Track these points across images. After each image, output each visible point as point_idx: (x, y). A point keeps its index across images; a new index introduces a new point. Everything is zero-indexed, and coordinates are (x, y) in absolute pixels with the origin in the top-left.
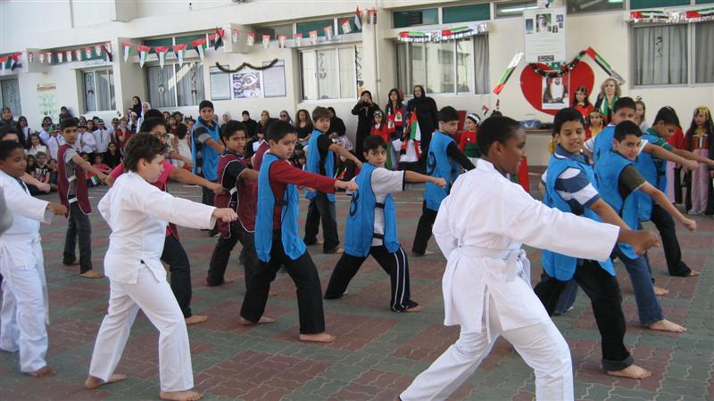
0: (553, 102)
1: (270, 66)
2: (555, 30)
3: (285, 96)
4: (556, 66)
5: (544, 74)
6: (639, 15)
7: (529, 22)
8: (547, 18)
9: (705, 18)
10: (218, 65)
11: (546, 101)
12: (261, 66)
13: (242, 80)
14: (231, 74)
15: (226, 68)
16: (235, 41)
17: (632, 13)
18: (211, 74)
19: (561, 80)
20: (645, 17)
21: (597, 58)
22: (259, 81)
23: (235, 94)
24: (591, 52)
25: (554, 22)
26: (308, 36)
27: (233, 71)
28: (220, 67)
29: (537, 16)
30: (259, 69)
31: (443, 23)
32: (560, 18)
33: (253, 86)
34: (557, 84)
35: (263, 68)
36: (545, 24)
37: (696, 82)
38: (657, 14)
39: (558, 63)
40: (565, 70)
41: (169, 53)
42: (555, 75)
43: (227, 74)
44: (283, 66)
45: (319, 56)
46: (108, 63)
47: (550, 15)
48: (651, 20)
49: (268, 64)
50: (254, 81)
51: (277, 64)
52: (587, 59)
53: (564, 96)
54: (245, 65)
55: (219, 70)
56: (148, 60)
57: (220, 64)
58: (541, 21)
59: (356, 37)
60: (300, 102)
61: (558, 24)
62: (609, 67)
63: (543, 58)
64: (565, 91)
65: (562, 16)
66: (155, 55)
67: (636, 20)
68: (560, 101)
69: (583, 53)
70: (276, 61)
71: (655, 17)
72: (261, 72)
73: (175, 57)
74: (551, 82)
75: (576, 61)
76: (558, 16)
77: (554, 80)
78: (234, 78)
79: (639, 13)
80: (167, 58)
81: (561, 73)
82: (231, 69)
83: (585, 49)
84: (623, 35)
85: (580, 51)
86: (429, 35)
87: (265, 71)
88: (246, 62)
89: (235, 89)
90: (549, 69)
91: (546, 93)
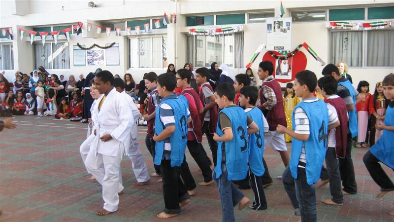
0: (282, 75)
1: (110, 47)
2: (285, 31)
3: (119, 65)
4: (284, 53)
5: (277, 58)
6: (335, 24)
7: (269, 26)
8: (280, 23)
9: (374, 28)
10: (78, 45)
11: (277, 74)
12: (105, 46)
13: (93, 54)
14: (86, 51)
15: (83, 47)
16: (89, 30)
17: (331, 23)
18: (74, 50)
19: (287, 61)
20: (339, 26)
21: (309, 49)
22: (103, 55)
23: (88, 63)
24: (306, 46)
25: (284, 26)
26: (134, 30)
27: (87, 49)
28: (80, 46)
29: (275, 22)
30: (104, 48)
31: (217, 24)
32: (288, 24)
33: (99, 58)
34: (285, 64)
35: (106, 48)
36: (279, 27)
37: (367, 66)
38: (346, 24)
39: (286, 51)
40: (290, 55)
41: (48, 36)
42: (283, 58)
43: (84, 51)
44: (118, 47)
45: (140, 42)
46: (10, 40)
47: (282, 22)
48: (342, 28)
49: (109, 45)
50: (100, 55)
51: (115, 45)
52: (303, 50)
53: (288, 71)
54: (95, 45)
55: (79, 48)
56: (35, 40)
57: (80, 44)
58: (276, 26)
59: (163, 31)
60: (128, 69)
61: (287, 28)
62: (316, 55)
63: (277, 48)
64: (289, 68)
65: (289, 23)
66: (40, 37)
67: (333, 27)
68: (286, 74)
69: (300, 46)
70: (114, 44)
71: (344, 26)
72: (104, 50)
73: (52, 39)
74: (281, 62)
75: (296, 51)
76: (287, 23)
77: (283, 61)
78: (88, 53)
79: (335, 23)
80: (47, 39)
81: (287, 58)
82: (86, 47)
83: (302, 43)
84: (325, 36)
85: (299, 44)
86: (208, 31)
87: (107, 49)
88: (96, 44)
89: (88, 60)
90: (280, 54)
91: (278, 69)
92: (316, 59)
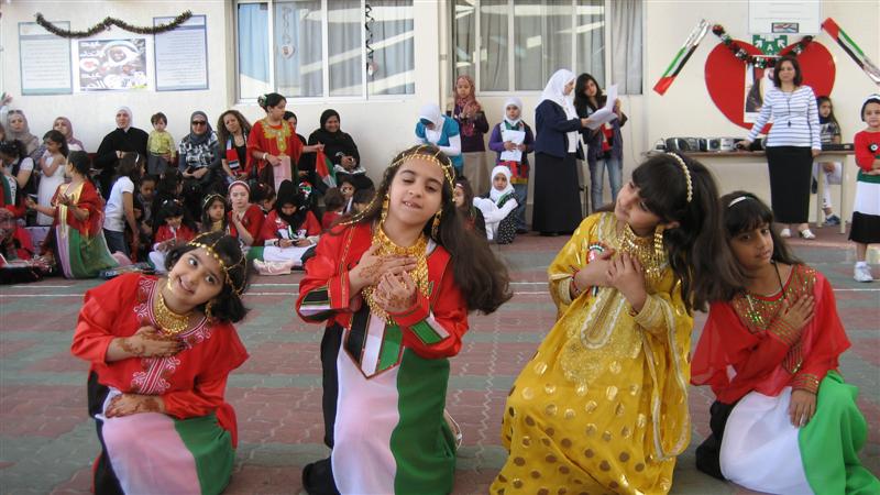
1: (172, 27)
3: (208, 88)
4: (770, 47)
10: (40, 20)
11: (751, 109)
12: (151, 26)
13: (101, 54)
14: (75, 42)
15: (65, 28)
18: (21, 38)
21: (841, 36)
22: (143, 56)
23: (83, 83)
24: (832, 28)
27: (80, 35)
28: (48, 26)
30: (147, 31)
33: (128, 66)
35: (155, 31)
39: (774, 43)
43: (64, 41)
44: (204, 27)
49: (167, 23)
50: (132, 57)
51: (188, 23)
54: (109, 22)
55: (43, 31)
57: (47, 18)
60: (235, 101)
62: (862, 54)
63: (779, 27)
70: (187, 16)
72: (149, 38)
74: (762, 75)
77: (767, 71)
78: (81, 50)
82: (75, 29)
87: (160, 37)
88: (114, 16)
89: (82, 71)
90: (758, 52)
91: (751, 94)
92: (862, 65)
